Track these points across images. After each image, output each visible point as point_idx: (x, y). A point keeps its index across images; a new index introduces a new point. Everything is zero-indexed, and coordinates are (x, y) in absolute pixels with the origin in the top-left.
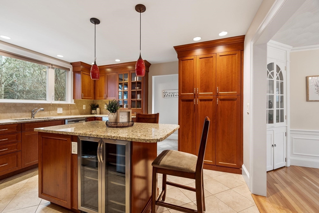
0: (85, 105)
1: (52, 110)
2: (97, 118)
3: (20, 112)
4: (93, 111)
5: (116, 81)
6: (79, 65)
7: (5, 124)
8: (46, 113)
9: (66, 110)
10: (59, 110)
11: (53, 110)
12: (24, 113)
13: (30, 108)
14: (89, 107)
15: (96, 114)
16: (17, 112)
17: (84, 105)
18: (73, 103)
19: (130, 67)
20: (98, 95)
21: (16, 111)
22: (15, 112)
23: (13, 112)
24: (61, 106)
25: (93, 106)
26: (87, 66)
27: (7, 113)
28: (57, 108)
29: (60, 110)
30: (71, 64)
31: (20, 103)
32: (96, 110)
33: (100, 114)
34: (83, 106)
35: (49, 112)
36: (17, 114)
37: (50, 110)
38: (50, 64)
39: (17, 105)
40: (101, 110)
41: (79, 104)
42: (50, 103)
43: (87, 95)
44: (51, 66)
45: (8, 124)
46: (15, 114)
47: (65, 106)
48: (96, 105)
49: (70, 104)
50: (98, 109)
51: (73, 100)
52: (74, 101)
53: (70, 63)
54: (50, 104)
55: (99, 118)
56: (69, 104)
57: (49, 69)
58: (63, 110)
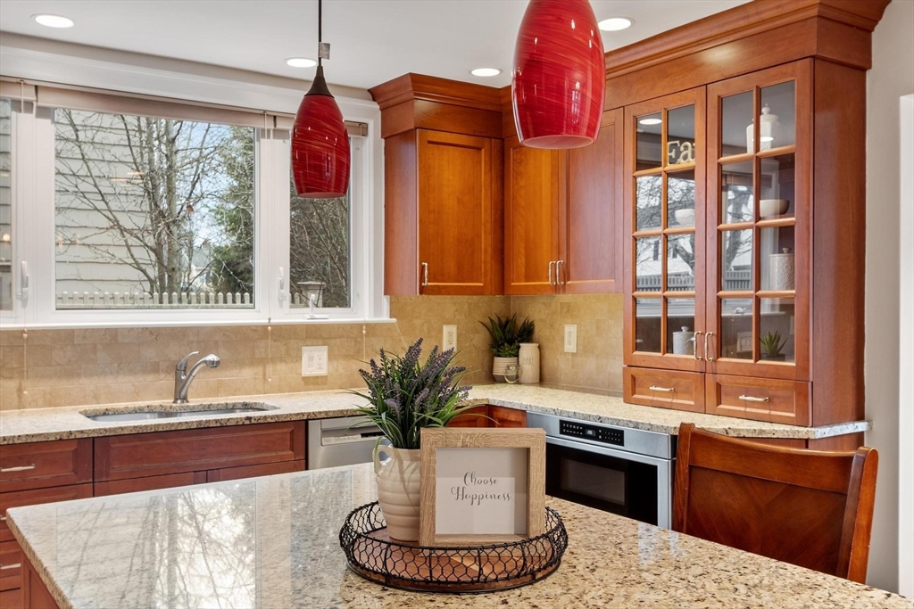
0: (454, 329)
1: (273, 361)
2: (501, 414)
3: (133, 372)
4: (502, 365)
5: (619, 169)
6: (404, 97)
7: (24, 440)
8: (247, 373)
9: (347, 357)
10: (311, 358)
11: (282, 360)
12: (150, 378)
13: (174, 352)
14: (481, 338)
15: (517, 380)
16: (118, 373)
17: (446, 329)
18: (385, 318)
19: (721, 56)
20: (518, 263)
21: (116, 365)
22: (112, 373)
23: (104, 374)
24: (321, 337)
25: (499, 334)
26: (453, 92)
27: (79, 376)
28: (300, 350)
29: (315, 361)
30: (374, 94)
31: (131, 329)
32: (517, 355)
33: (542, 380)
34: (441, 331)
35: (260, 369)
36: (121, 379)
37: (263, 362)
38: (263, 114)
39: (120, 339)
40: (547, 353)
41: (417, 322)
42: (265, 321)
43: (451, 266)
44: (269, 125)
45: (35, 440)
46: (110, 381)
47: (341, 337)
48: (520, 323)
49: (368, 325)
50: (527, 351)
51: (385, 301)
52: (391, 303)
53: (369, 91)
54: (264, 327)
55: (512, 417)
56: (360, 326)
57: (262, 140)
58: (331, 357)
